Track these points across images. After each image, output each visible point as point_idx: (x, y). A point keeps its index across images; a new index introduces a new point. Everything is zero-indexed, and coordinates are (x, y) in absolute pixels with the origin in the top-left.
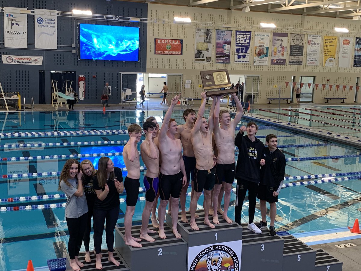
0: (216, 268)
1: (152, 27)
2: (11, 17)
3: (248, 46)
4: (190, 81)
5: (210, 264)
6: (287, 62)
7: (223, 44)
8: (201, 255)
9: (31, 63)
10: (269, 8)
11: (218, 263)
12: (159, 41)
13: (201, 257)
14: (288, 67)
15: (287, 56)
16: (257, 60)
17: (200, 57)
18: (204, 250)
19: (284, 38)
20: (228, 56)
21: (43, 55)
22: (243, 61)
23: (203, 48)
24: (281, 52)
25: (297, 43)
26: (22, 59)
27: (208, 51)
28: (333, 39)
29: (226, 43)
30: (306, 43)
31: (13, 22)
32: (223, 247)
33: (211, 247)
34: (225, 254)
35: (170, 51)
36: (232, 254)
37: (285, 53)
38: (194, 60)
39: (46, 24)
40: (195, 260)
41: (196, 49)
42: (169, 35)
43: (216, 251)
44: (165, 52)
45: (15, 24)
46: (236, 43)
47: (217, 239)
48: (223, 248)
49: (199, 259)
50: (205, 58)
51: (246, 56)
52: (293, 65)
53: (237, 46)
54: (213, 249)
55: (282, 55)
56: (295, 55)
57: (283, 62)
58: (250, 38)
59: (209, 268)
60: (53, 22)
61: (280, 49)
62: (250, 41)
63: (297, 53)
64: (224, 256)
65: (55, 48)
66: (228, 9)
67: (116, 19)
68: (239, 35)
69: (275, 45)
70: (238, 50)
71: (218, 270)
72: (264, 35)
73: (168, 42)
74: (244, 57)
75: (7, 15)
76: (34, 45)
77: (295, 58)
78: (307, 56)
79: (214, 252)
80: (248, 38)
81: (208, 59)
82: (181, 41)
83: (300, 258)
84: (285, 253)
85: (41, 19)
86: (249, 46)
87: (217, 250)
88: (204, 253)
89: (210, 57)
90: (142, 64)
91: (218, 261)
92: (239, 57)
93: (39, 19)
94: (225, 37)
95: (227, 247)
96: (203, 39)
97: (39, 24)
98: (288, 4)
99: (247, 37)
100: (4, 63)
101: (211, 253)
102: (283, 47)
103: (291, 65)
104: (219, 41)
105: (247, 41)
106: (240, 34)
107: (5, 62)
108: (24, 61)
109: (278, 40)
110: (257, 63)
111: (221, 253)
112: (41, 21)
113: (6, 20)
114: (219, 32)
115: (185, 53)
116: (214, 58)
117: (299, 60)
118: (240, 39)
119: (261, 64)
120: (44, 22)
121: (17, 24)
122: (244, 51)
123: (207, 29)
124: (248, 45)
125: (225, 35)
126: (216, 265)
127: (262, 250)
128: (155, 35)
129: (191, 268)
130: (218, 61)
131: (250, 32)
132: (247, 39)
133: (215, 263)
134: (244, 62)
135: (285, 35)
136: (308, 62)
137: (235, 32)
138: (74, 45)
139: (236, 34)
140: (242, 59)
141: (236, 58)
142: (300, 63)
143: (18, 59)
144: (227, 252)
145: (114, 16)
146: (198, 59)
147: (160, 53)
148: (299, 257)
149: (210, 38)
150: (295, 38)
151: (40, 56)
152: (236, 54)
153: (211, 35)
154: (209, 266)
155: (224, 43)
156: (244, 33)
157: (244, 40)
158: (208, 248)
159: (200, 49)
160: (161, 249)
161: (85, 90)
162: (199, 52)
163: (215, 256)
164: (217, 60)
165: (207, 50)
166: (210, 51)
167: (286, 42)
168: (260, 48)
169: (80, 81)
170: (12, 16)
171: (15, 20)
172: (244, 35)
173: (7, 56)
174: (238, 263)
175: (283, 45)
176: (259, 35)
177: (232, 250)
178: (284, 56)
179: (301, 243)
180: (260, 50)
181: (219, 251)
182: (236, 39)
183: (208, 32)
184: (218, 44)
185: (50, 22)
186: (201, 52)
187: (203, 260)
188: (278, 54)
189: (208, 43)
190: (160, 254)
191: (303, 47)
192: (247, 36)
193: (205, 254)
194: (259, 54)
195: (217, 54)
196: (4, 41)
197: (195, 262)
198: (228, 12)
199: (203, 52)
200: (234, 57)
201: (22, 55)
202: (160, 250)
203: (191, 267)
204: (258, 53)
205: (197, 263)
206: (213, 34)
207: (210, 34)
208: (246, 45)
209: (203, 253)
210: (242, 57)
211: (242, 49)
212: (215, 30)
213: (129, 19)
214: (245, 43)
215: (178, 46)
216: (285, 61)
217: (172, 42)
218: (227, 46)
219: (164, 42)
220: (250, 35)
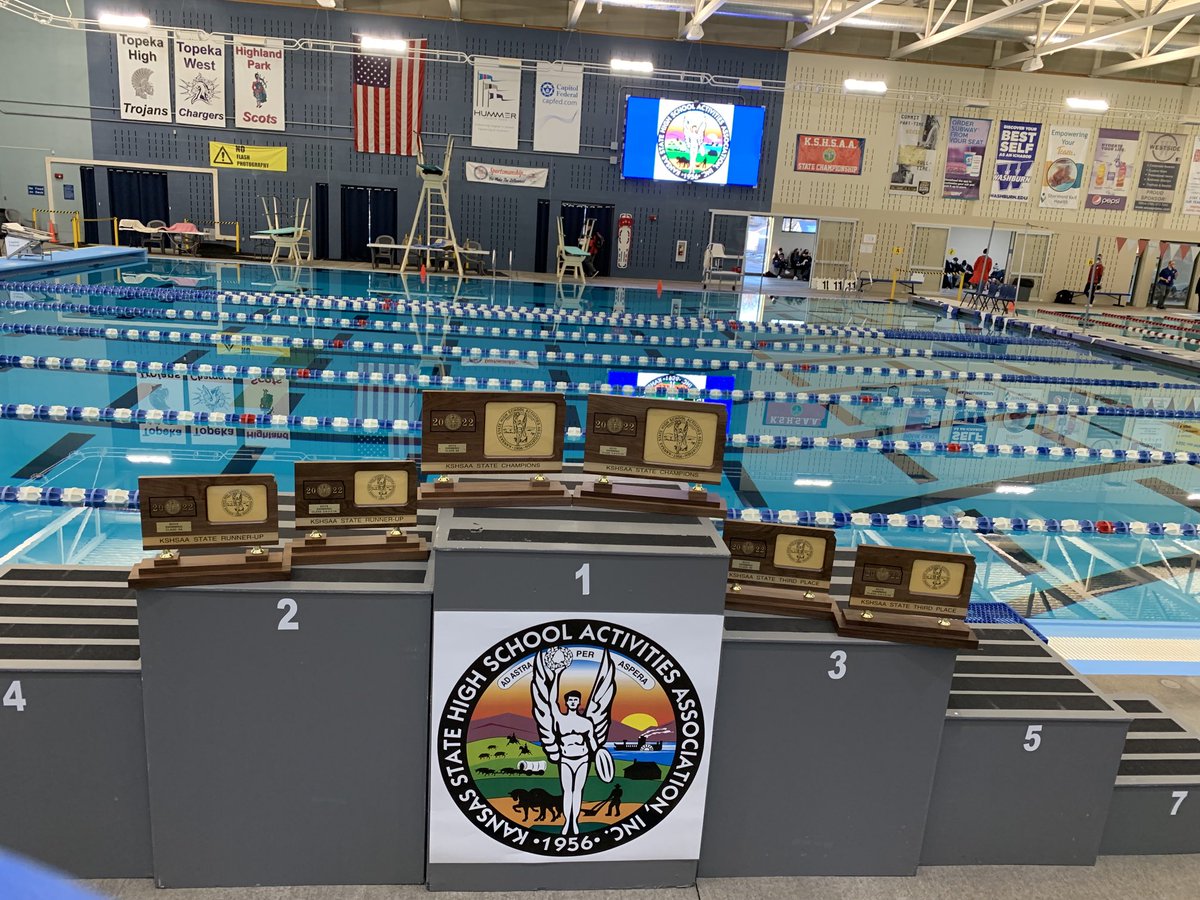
0: (584, 725)
1: (795, 107)
2: (488, 81)
3: (1027, 159)
4: (875, 236)
5: (549, 704)
6: (1130, 203)
7: (966, 153)
8: (505, 653)
9: (523, 182)
10: (1097, 65)
11: (593, 706)
12: (807, 141)
13: (503, 667)
14: (1130, 217)
15: (1130, 190)
16: (1050, 196)
17: (903, 181)
18: (520, 635)
19: (1127, 144)
20: (977, 182)
21: (548, 167)
22: (1011, 197)
23: (914, 160)
24: (1116, 179)
25: (1164, 156)
26: (506, 172)
27: (924, 168)
29: (973, 149)
30: (1189, 157)
31: (491, 91)
32: (618, 632)
33: (558, 624)
34: (627, 667)
35: (833, 163)
36: (667, 673)
37: (1127, 181)
38: (888, 187)
39: (559, 98)
40: (468, 674)
41: (895, 161)
42: (833, 126)
43: (582, 649)
44: (819, 167)
45: (495, 96)
46: (999, 152)
47: (586, 591)
48: (621, 638)
49: (491, 676)
51: (1022, 185)
52: (1145, 213)
53: (999, 158)
54: (565, 638)
55: (1118, 185)
56: (1153, 188)
57: (1119, 204)
58: (1036, 139)
59: (546, 722)
60: (574, 92)
61: (1114, 169)
62: (1035, 148)
63: (1158, 183)
64: (621, 675)
65: (574, 148)
66: (987, 67)
67: (705, 80)
68: (1009, 132)
69: (1101, 159)
70: (1001, 170)
71: (591, 735)
72: (1074, 135)
73: (829, 143)
74: (1016, 185)
75: (482, 77)
76: (532, 144)
77: (1152, 195)
78: (1187, 192)
79: (574, 650)
80: (1031, 141)
81: (924, 189)
82: (861, 142)
83: (1038, 739)
84: (955, 703)
85: (550, 87)
86: (1033, 159)
87: (587, 642)
88: (517, 650)
89: (929, 183)
90: (762, 193)
91: (591, 698)
92: (1003, 185)
93: (545, 86)
94: (971, 136)
95: (639, 636)
96: (915, 139)
97: (544, 97)
98: (1149, 52)
99: (1029, 137)
100: (469, 179)
101: (558, 655)
102: (1122, 167)
103: (1140, 213)
104: (954, 146)
105: (1030, 146)
106: (1011, 130)
107: (470, 177)
108: (509, 177)
109: (1111, 147)
110: (1049, 203)
111: (611, 662)
112: (550, 89)
113: (478, 85)
114: (956, 121)
115: (868, 169)
116: (938, 184)
117: (1163, 199)
118: (1009, 141)
119: (1059, 206)
120: (555, 93)
121: (499, 96)
122: (1018, 171)
123: (928, 116)
124: (1030, 157)
125: (971, 130)
126: (582, 712)
127: (832, 674)
128: (798, 126)
129: (447, 711)
130: (947, 193)
131: (1038, 126)
132: (1028, 142)
133: (576, 701)
134: (1014, 197)
135: (1133, 135)
136: (1187, 206)
137: (999, 124)
138: (614, 146)
139: (1002, 129)
140: (1010, 191)
141: (995, 189)
142: (1164, 207)
143: (496, 171)
144: (640, 661)
145: (702, 76)
147: (806, 168)
148: (1033, 733)
149: (934, 137)
150: (1159, 143)
151: (542, 166)
152: (995, 177)
153: (935, 131)
154: (542, 714)
155: (968, 149)
156: (1023, 128)
157: (1020, 145)
158: (539, 629)
159: (907, 163)
160: (292, 603)
161: (631, 246)
162: (903, 169)
163: (579, 670)
164: (947, 189)
165: (922, 164)
166: (929, 167)
167: (1133, 154)
168: (1060, 165)
169: (622, 226)
170: (490, 77)
171: (496, 87)
172: (1021, 131)
173: (476, 165)
174: (700, 721)
175: (1122, 160)
176: (1061, 134)
177: (668, 656)
178: (1123, 188)
179: (1059, 668)
180: (1061, 170)
181: (599, 653)
182: (1000, 142)
183: (930, 121)
184: (950, 151)
185: (569, 92)
186: (908, 169)
187: (514, 682)
188: (1107, 183)
189: (927, 148)
190: (285, 624)
191: (1177, 166)
192: (1030, 134)
193: (520, 656)
194: (1057, 181)
195: (948, 176)
196: (471, 133)
197: (468, 684)
198: (985, 76)
199: (913, 170)
200: (990, 185)
201: (506, 164)
202: (288, 608)
203: (449, 703)
204: (1054, 177)
205: (480, 692)
206: (943, 129)
207: (935, 126)
208: (1024, 156)
209: (511, 649)
210: (1010, 186)
211: (1013, 167)
212: (948, 119)
213: (737, 81)
214: (1023, 151)
215: (853, 153)
216: (1123, 200)
217: (838, 143)
218: (976, 158)
219: (821, 142)
220: (1038, 131)
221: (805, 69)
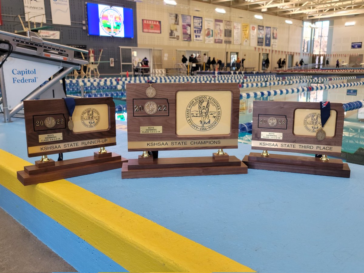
3: (200, 28)
4: (167, 54)
9: (50, 37)
12: (145, 22)
14: (223, 45)
15: (223, 38)
16: (207, 40)
19: (221, 24)
20: (190, 35)
23: (174, 29)
24: (220, 34)
25: (228, 28)
28: (247, 26)
29: (188, 25)
30: (233, 28)
35: (153, 30)
37: (222, 35)
38: (169, 38)
39: (60, 2)
41: (169, 29)
42: (152, 17)
44: (149, 31)
46: (194, 26)
50: (175, 36)
51: (201, 36)
52: (227, 44)
53: (195, 28)
55: (220, 36)
56: (227, 37)
57: (221, 42)
58: (202, 22)
62: (202, 25)
63: (228, 35)
65: (69, 23)
69: (216, 28)
70: (195, 31)
73: (151, 23)
74: (199, 36)
76: (51, 21)
77: (227, 39)
78: (234, 38)
81: (178, 38)
82: (160, 22)
86: (202, 28)
89: (179, 36)
90: (134, 40)
92: (196, 36)
94: (187, 21)
96: (174, 21)
97: (54, 1)
102: (220, 30)
104: (183, 24)
106: (196, 19)
108: (44, 35)
109: (218, 25)
110: (207, 42)
114: (184, 16)
115: (163, 31)
116: (181, 36)
117: (229, 40)
118: (196, 23)
119: (209, 42)
122: (199, 32)
123: (176, 14)
125: (187, 19)
128: (142, 16)
131: (202, 18)
132: (200, 23)
134: (200, 40)
135: (221, 21)
136: (234, 42)
137: (193, 17)
138: (84, 22)
139: (194, 19)
140: (198, 38)
141: (195, 38)
142: (230, 42)
146: (171, 37)
147: (146, 31)
150: (227, 24)
151: (57, 30)
152: (194, 34)
153: (178, 19)
157: (198, 24)
159: (172, 29)
162: (172, 32)
164: (184, 38)
165: (176, 30)
166: (178, 31)
167: (222, 26)
168: (208, 30)
172: (198, 20)
176: (207, 21)
180: (208, 32)
182: (194, 23)
183: (176, 16)
184: (183, 26)
188: (218, 35)
189: (177, 25)
191: (231, 30)
192: (200, 20)
195: (183, 34)
199: (175, 32)
200: (193, 37)
206: (180, 18)
207: (178, 17)
212: (181, 15)
214: (199, 26)
215: (158, 26)
216: (222, 40)
217: (154, 22)
218: (189, 28)
219: (149, 22)
220: (202, 20)
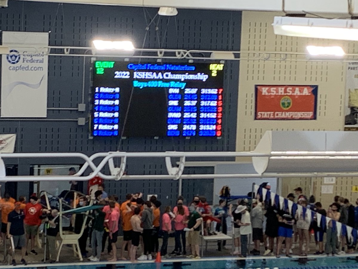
12: (264, 91)
17: (355, 123)
21: (15, 132)
39: (25, 65)
41: (347, 105)
42: (287, 75)
44: (277, 115)
60: (40, 58)
65: (41, 111)
73: (285, 91)
82: (315, 90)
85: (16, 54)
90: (226, 142)
97: (10, 64)
112: (16, 57)
115: (322, 114)
120: (21, 60)
128: (256, 78)
138: (82, 107)
146: (352, 128)
147: (266, 116)
159: (357, 106)
162: (354, 112)
185: (35, 58)
213: (209, 55)
217: (293, 91)
219: (277, 91)
221: (258, 24)
